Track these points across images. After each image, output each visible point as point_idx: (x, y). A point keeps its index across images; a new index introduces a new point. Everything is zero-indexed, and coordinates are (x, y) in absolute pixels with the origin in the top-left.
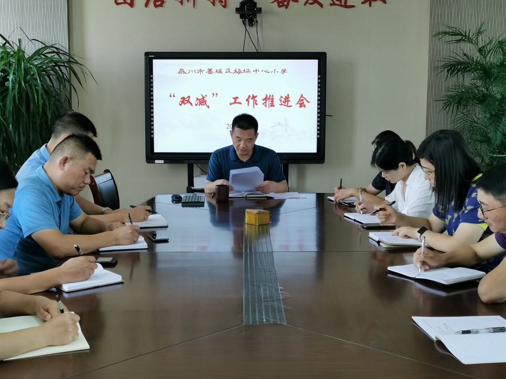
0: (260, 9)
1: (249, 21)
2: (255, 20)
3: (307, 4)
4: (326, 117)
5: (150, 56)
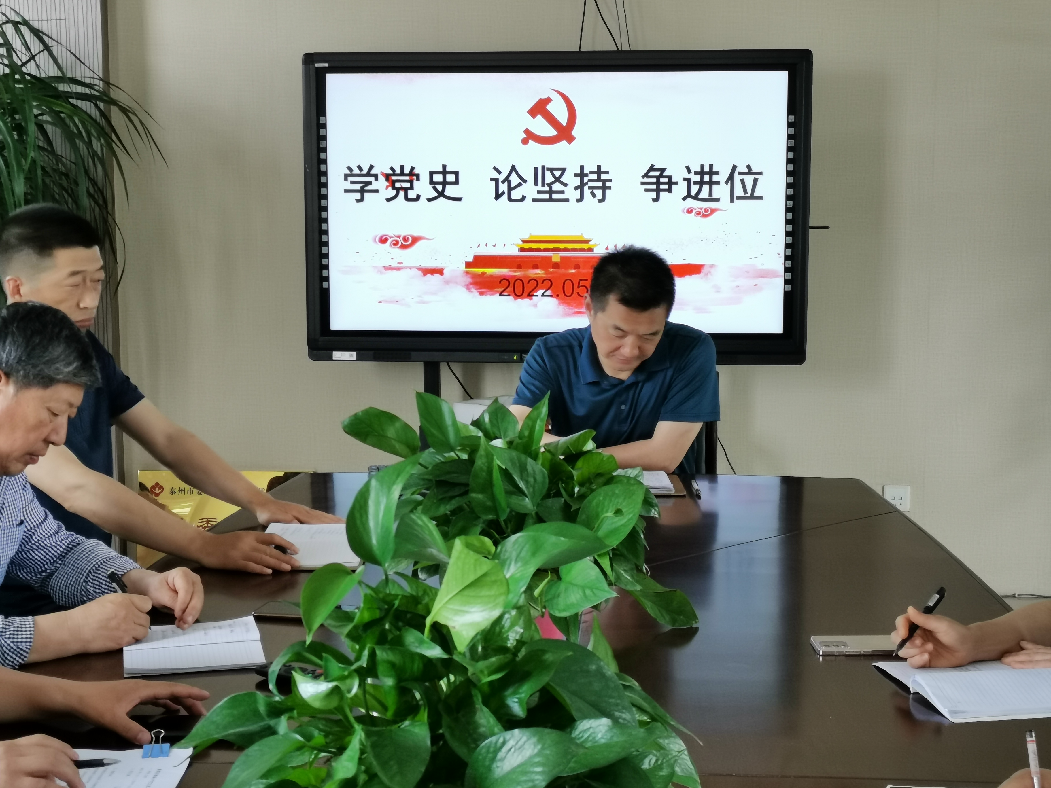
4: (811, 231)
5: (317, 65)
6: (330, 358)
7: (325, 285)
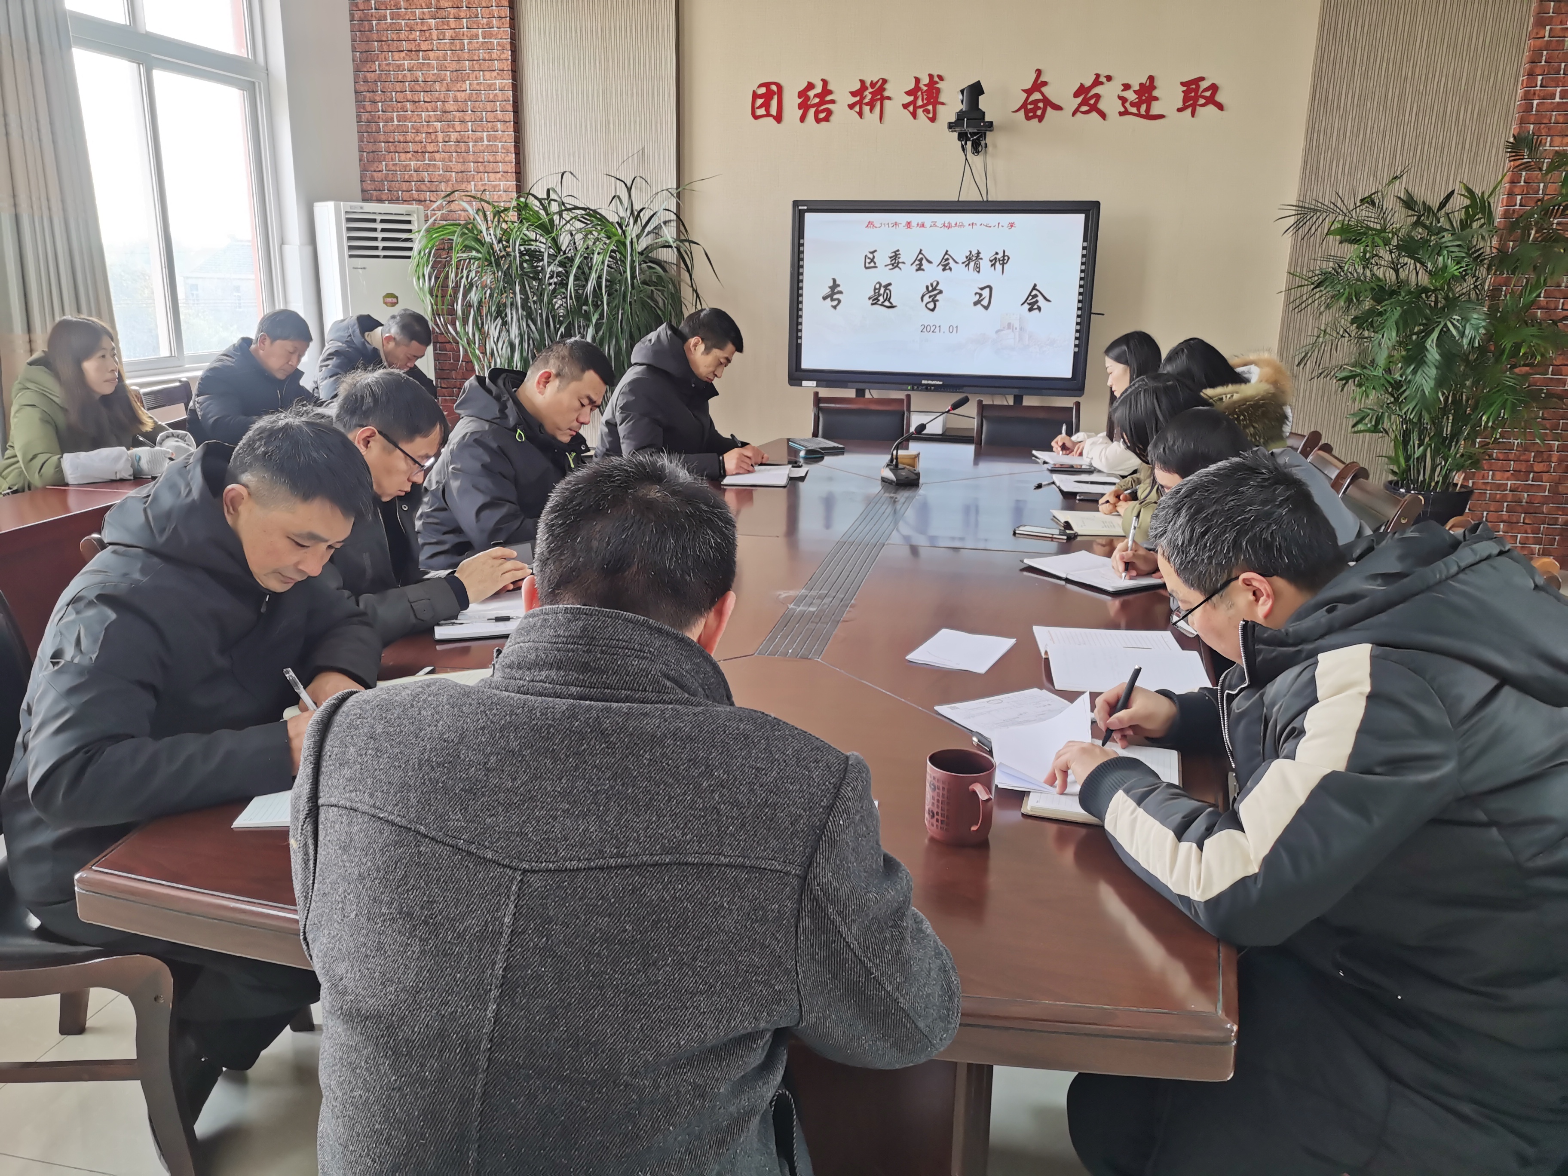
0: (991, 124)
1: (972, 145)
2: (983, 143)
3: (1079, 114)
4: (1092, 315)
5: (800, 208)
6: (801, 385)
7: (799, 341)
